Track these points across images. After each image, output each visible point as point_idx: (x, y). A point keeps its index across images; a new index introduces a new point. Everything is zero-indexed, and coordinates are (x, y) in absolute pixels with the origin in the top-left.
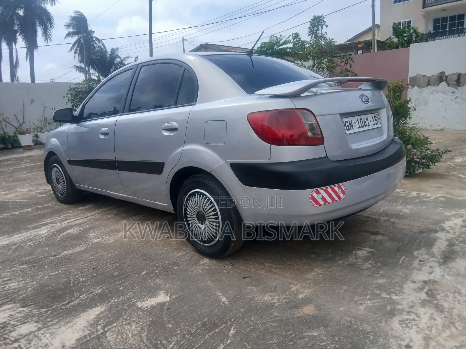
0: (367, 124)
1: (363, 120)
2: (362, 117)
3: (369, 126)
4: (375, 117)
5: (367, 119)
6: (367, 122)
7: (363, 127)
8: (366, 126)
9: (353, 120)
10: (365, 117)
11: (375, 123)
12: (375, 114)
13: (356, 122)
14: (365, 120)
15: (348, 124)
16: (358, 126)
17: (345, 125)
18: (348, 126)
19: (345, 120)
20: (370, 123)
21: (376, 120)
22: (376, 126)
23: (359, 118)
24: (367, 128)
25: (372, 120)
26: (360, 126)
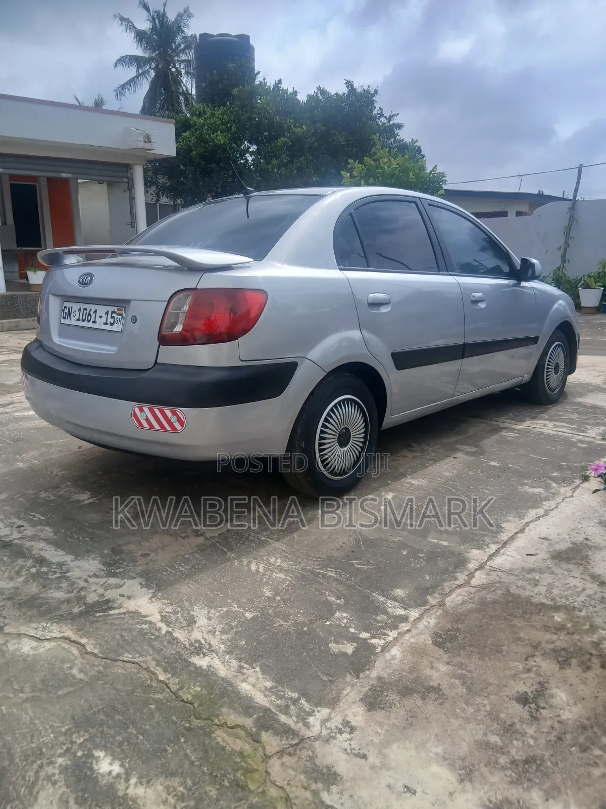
0: (93, 319)
1: (88, 312)
2: (88, 307)
3: (94, 322)
4: (113, 312)
5: (95, 312)
6: (93, 315)
7: (83, 321)
8: (89, 321)
9: (75, 307)
10: (93, 307)
11: (108, 322)
12: (116, 309)
13: (77, 311)
14: (92, 313)
15: (66, 311)
16: (77, 317)
17: (63, 310)
18: (66, 313)
19: (66, 304)
20: (98, 319)
21: (112, 317)
22: (108, 327)
23: (83, 306)
24: (90, 325)
25: (104, 317)
26: (81, 318)
